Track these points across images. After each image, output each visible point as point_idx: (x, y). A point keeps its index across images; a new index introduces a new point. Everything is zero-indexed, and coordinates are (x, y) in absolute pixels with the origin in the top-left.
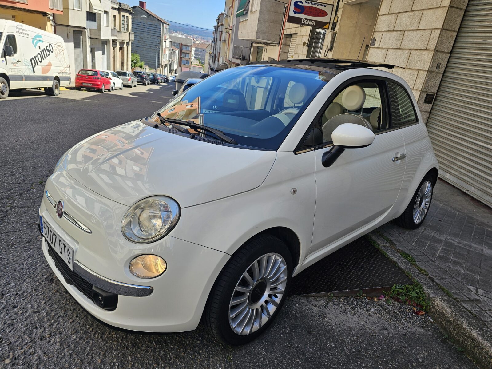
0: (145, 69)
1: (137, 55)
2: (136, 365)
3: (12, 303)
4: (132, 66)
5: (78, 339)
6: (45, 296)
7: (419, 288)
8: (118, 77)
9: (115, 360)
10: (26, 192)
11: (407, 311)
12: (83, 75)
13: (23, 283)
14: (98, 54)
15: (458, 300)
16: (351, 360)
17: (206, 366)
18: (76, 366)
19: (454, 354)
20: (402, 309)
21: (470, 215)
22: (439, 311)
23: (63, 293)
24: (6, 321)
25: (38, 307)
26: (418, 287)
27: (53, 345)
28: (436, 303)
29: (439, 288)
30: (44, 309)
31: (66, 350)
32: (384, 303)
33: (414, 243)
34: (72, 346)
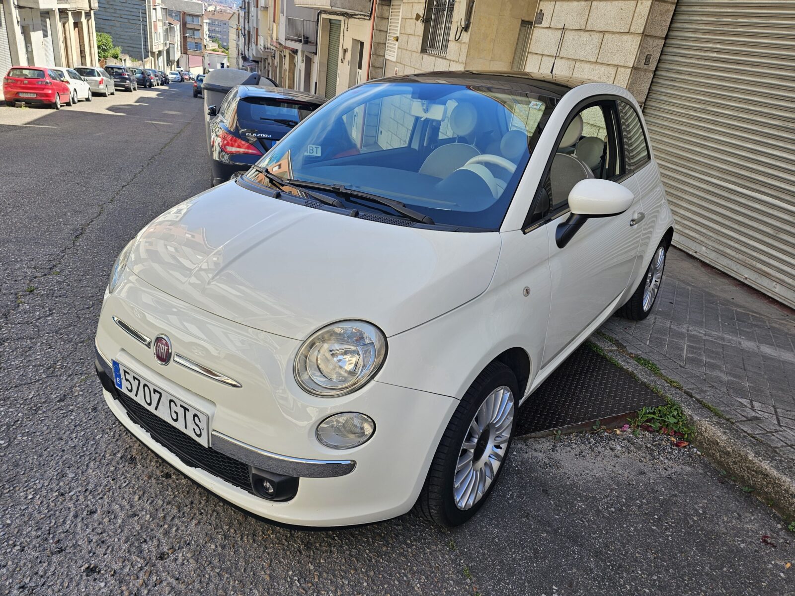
0: (123, 62)
1: (106, 36)
2: (325, 575)
3: (86, 507)
4: (99, 57)
5: (219, 549)
6: (133, 488)
7: (675, 409)
8: (81, 79)
9: (291, 573)
10: (13, 310)
11: (664, 443)
12: (17, 77)
13: (86, 470)
14: (36, 36)
15: (732, 420)
16: (614, 524)
17: (425, 562)
18: (235, 592)
19: (740, 496)
20: (656, 441)
21: (707, 290)
22: (709, 439)
23: (160, 478)
24: (89, 537)
25: (131, 507)
26: (675, 407)
27: (184, 564)
28: (703, 429)
29: (702, 405)
30: (143, 510)
31: (208, 569)
32: (631, 436)
33: (648, 341)
34: (215, 561)
